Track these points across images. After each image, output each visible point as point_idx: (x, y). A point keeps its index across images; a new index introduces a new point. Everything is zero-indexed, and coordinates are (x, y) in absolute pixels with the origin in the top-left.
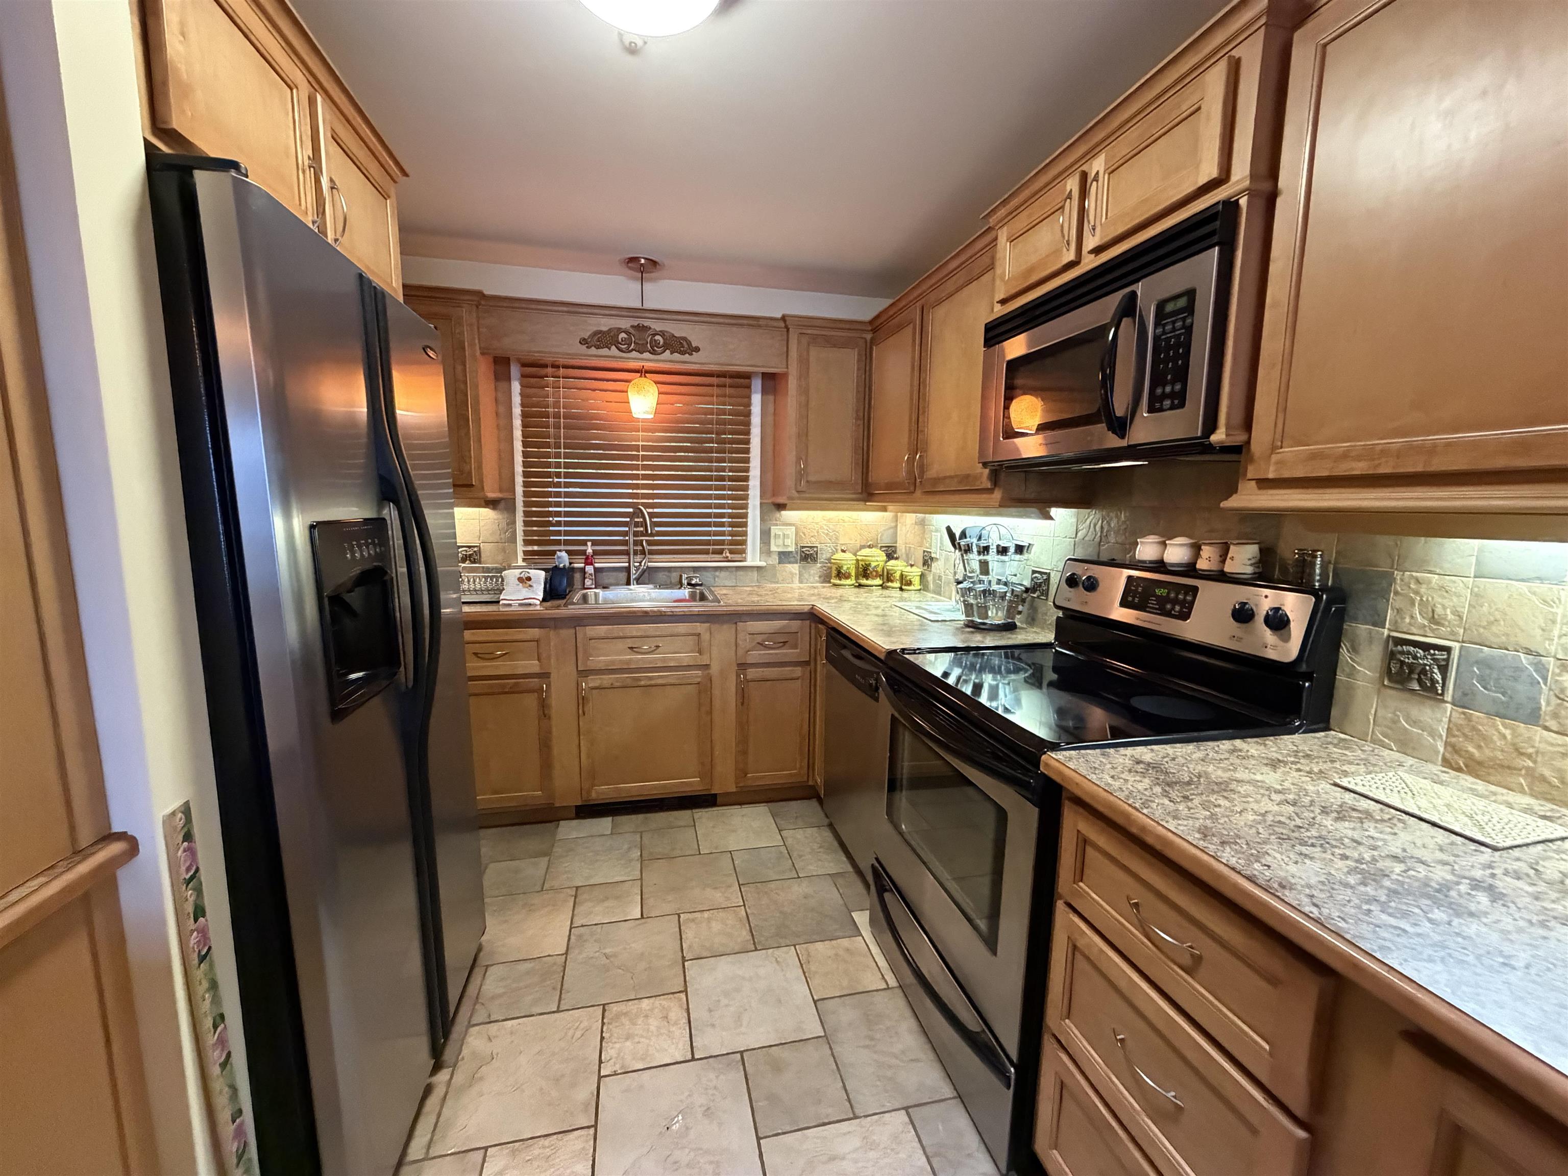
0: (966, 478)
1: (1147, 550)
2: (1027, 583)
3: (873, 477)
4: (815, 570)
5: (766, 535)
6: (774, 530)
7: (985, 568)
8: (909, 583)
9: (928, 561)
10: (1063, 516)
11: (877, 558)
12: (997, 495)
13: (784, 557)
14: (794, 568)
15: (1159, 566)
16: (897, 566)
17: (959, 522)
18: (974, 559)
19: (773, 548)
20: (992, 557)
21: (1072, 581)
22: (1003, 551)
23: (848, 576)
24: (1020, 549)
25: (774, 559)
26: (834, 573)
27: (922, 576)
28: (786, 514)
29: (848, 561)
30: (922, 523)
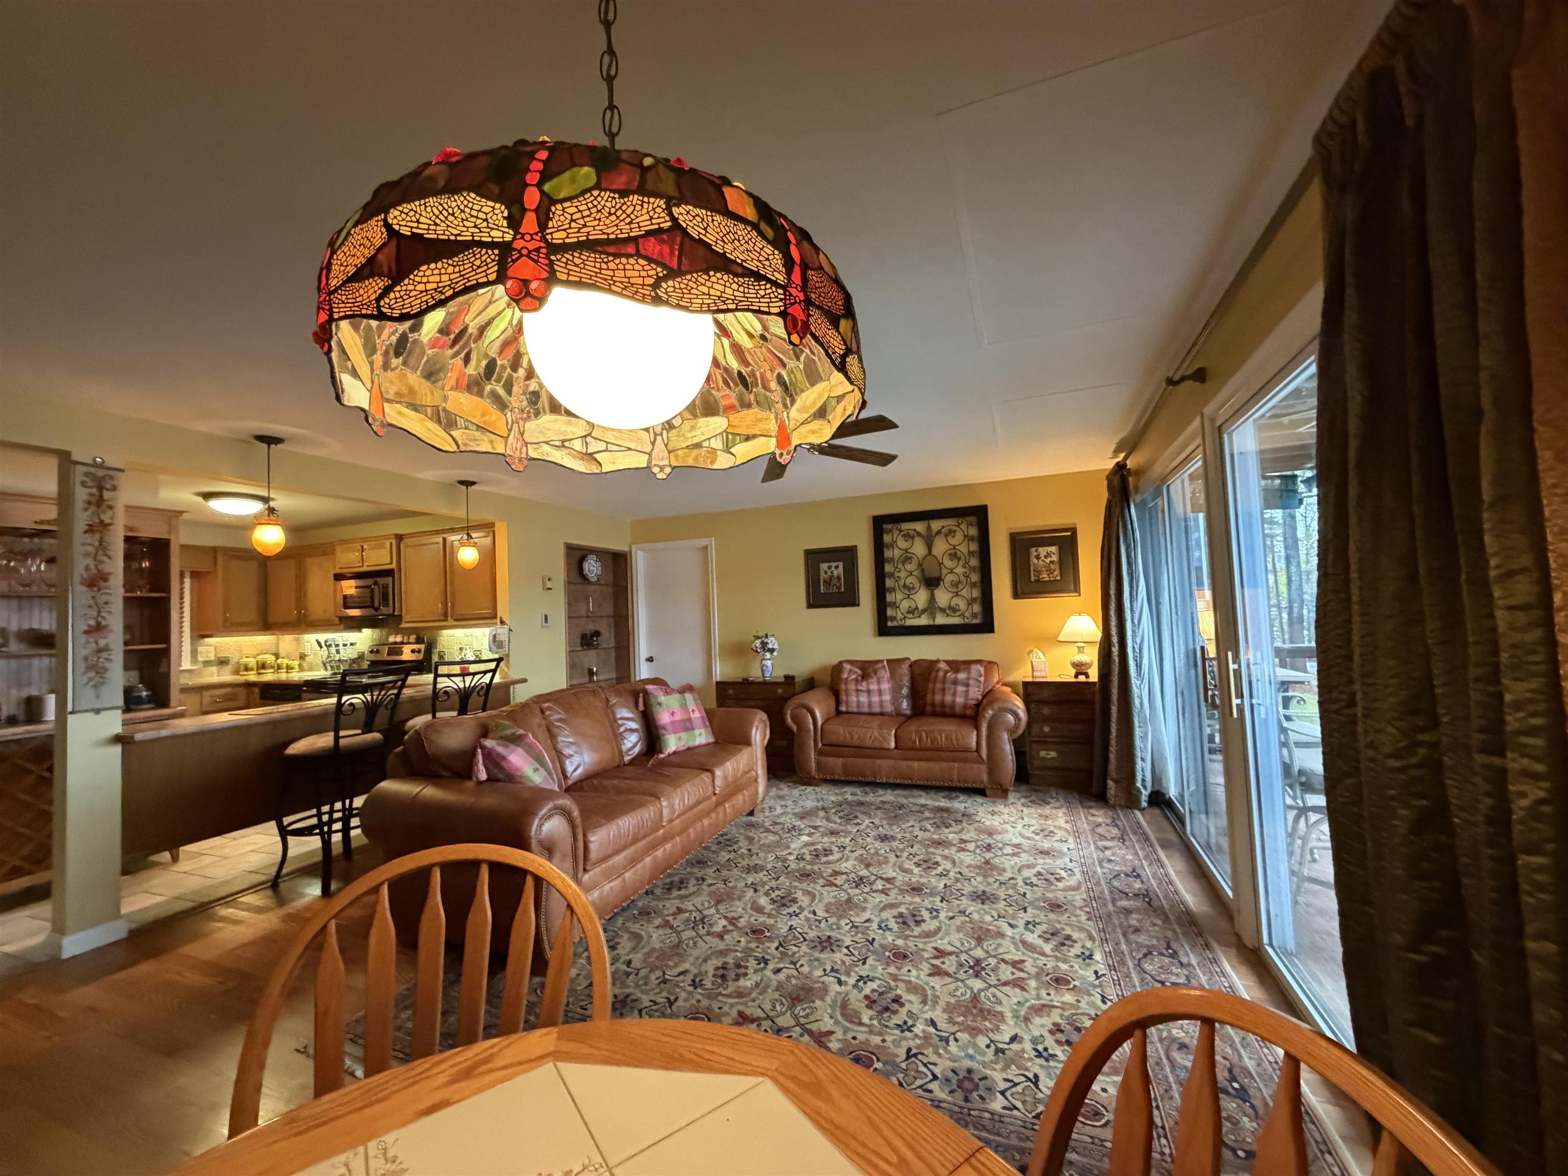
0: (329, 620)
1: (392, 639)
2: (356, 656)
3: (271, 619)
4: (229, 668)
5: (194, 653)
6: (200, 649)
7: (338, 652)
8: (292, 668)
9: (302, 657)
10: (367, 633)
11: (270, 659)
12: (342, 626)
13: (207, 663)
14: (214, 669)
15: (396, 643)
16: (284, 662)
17: (323, 637)
18: (333, 650)
19: (200, 659)
20: (341, 648)
21: (372, 652)
22: (345, 645)
23: (252, 669)
24: (352, 644)
25: (200, 666)
26: (242, 668)
27: (300, 665)
28: (207, 640)
29: (252, 662)
30: (297, 640)
